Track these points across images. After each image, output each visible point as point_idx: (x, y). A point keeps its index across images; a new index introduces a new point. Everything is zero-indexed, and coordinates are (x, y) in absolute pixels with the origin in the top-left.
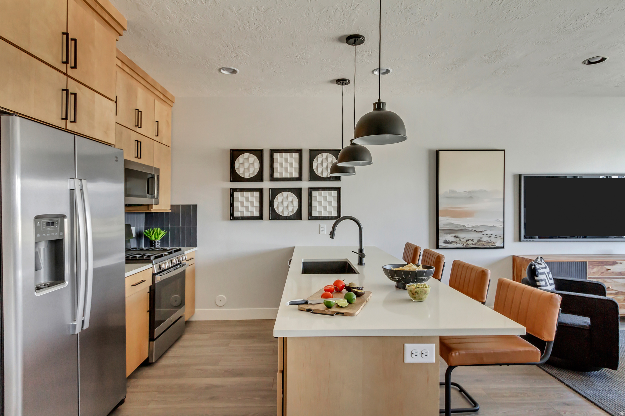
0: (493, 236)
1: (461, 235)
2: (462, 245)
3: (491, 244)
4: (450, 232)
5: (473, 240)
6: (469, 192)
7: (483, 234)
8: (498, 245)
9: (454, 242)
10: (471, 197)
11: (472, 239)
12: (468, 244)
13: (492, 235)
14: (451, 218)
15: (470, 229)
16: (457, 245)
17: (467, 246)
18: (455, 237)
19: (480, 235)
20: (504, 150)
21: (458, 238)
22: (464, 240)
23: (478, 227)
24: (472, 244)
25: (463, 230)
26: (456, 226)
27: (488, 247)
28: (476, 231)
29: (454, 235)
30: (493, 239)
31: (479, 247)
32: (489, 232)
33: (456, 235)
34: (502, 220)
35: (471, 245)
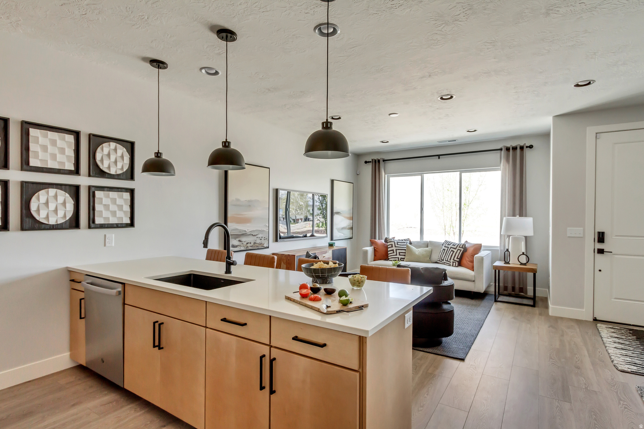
0: (263, 239)
1: (244, 239)
2: (244, 248)
3: (261, 245)
4: (237, 236)
5: (250, 243)
6: (249, 201)
7: (257, 237)
8: (266, 245)
9: (238, 246)
10: (250, 206)
11: (250, 242)
12: (247, 247)
13: (262, 237)
14: (236, 224)
15: (249, 233)
16: (240, 248)
17: (247, 248)
18: (240, 241)
19: (255, 238)
20: (269, 168)
21: (241, 242)
22: (245, 243)
23: (254, 231)
24: (250, 246)
25: (244, 234)
26: (240, 231)
27: (260, 248)
28: (253, 235)
29: (238, 239)
30: (263, 241)
31: (254, 248)
32: (260, 236)
33: (240, 239)
34: (267, 225)
35: (249, 247)
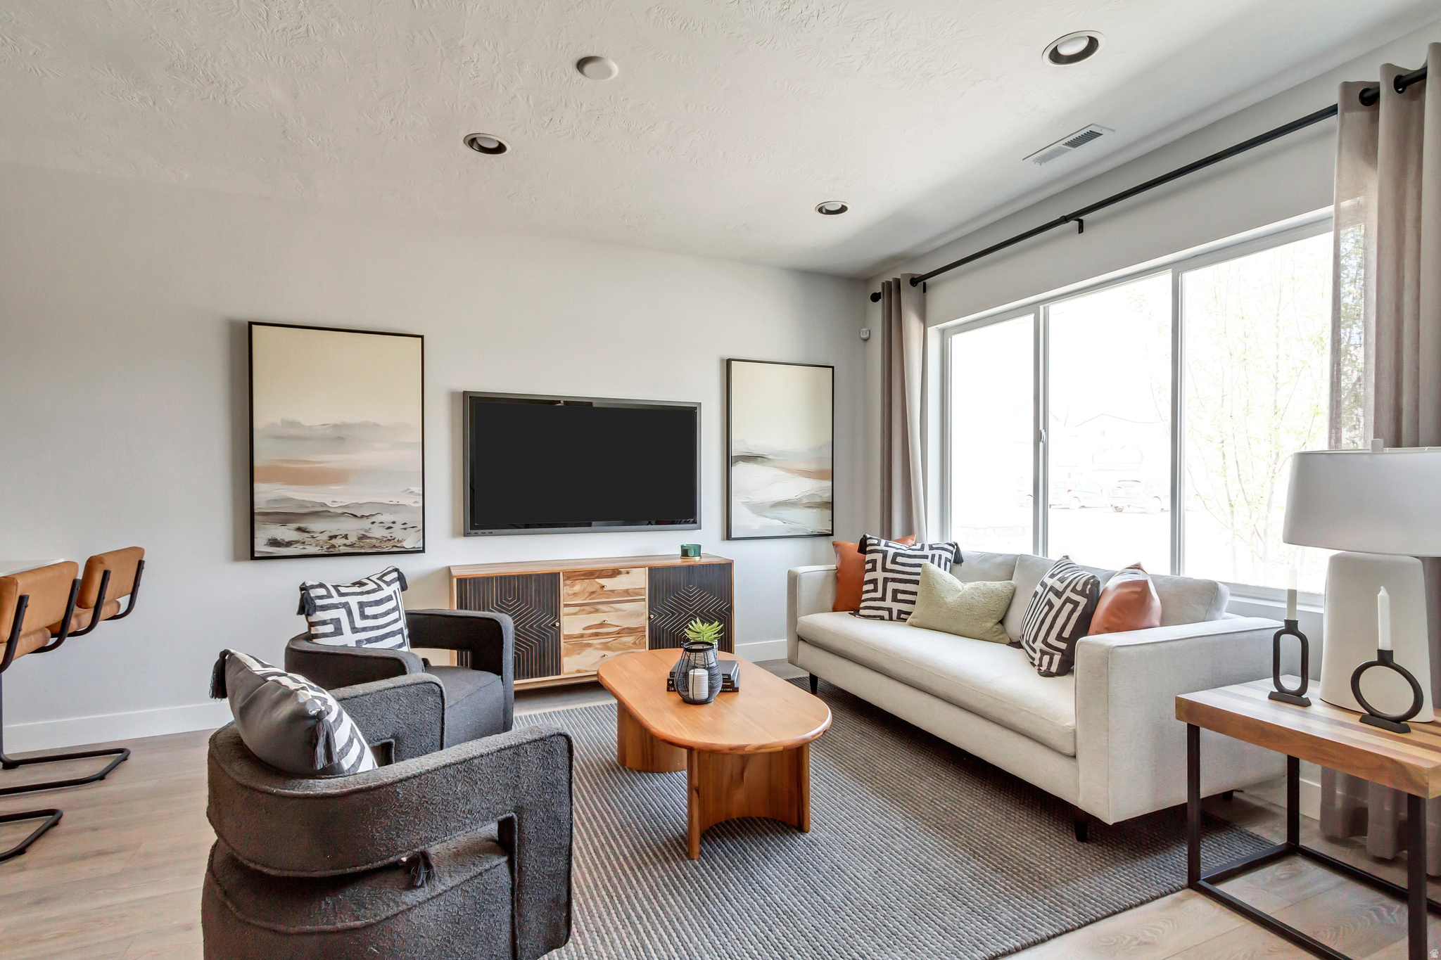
0: (397, 527)
1: (315, 526)
2: (319, 548)
3: (392, 543)
4: (284, 518)
5: (346, 537)
6: (336, 426)
7: (373, 523)
8: (408, 545)
9: (297, 542)
10: (341, 439)
11: (343, 533)
12: (333, 546)
13: (394, 523)
14: (286, 487)
15: (340, 511)
16: (304, 548)
17: (331, 550)
18: (299, 529)
19: (366, 524)
20: (422, 337)
21: (308, 532)
22: (325, 537)
23: (360, 505)
24: (345, 545)
25: (321, 513)
26: (302, 504)
27: (385, 550)
28: (355, 516)
29: (296, 525)
30: (397, 533)
31: (363, 551)
32: (387, 518)
33: (302, 525)
34: (419, 490)
35: (341, 548)
